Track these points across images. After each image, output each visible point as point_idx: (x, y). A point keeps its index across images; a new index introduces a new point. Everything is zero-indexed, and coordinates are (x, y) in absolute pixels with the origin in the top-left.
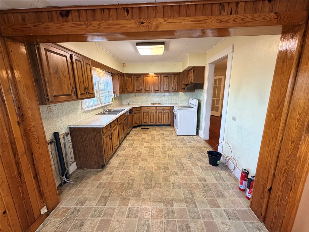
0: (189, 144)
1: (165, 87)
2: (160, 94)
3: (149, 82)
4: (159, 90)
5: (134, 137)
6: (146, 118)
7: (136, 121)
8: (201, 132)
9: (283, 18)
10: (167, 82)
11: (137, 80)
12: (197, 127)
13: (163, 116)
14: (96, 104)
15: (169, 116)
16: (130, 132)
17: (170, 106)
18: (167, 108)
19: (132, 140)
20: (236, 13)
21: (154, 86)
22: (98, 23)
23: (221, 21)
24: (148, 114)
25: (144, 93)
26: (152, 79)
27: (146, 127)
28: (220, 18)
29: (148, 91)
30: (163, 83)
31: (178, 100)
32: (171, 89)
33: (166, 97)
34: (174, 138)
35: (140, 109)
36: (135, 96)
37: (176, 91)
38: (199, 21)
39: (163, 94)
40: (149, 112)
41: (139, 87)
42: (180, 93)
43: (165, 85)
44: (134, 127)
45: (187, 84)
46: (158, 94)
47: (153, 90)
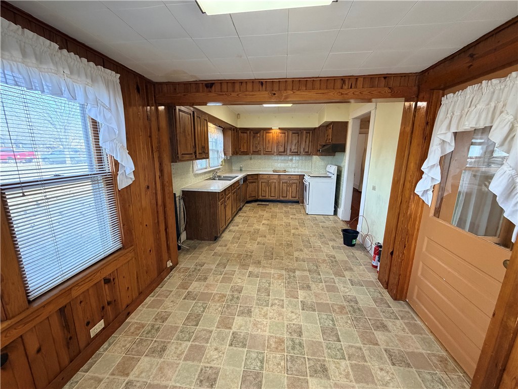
0: (321, 224)
1: (293, 147)
2: (286, 158)
3: (271, 141)
4: (284, 152)
5: (248, 213)
6: (265, 190)
7: (251, 194)
8: (340, 211)
9: (396, 92)
10: (297, 141)
11: (254, 137)
12: (335, 204)
13: (288, 188)
14: (205, 167)
15: (298, 189)
16: (244, 208)
17: (300, 175)
18: (295, 178)
19: (246, 216)
20: (356, 87)
21: (277, 146)
22: (237, 94)
23: (342, 94)
24: (268, 184)
25: (263, 156)
26: (275, 136)
27: (263, 203)
28: (341, 91)
29: (269, 153)
30: (290, 141)
31: (311, 167)
32: (302, 150)
33: (294, 161)
34: (303, 217)
35: (256, 178)
36: (251, 159)
37: (308, 154)
38: (323, 93)
39: (290, 158)
40: (270, 182)
41: (256, 147)
42: (314, 157)
43: (294, 145)
44: (248, 202)
45: (324, 144)
46: (283, 158)
47: (275, 151)
